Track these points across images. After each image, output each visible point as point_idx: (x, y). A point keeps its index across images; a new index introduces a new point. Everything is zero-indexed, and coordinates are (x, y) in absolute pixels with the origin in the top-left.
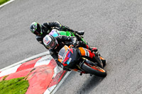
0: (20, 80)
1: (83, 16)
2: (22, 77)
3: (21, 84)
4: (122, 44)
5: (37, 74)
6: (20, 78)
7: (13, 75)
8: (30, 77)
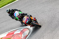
1: (34, 13)
5: (15, 37)
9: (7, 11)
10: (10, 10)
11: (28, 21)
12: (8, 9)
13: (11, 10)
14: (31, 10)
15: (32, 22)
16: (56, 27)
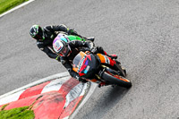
0: (22, 110)
1: (103, 29)
2: (26, 106)
3: (24, 115)
4: (152, 65)
5: (45, 103)
6: (23, 107)
7: (15, 104)
8: (36, 106)
9: (32, 31)
10: (40, 28)
11: (88, 67)
12: (36, 26)
13: (44, 28)
14: (92, 22)
15: (101, 73)
16: (169, 72)
